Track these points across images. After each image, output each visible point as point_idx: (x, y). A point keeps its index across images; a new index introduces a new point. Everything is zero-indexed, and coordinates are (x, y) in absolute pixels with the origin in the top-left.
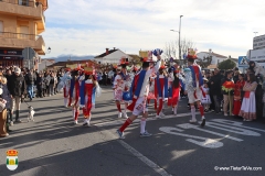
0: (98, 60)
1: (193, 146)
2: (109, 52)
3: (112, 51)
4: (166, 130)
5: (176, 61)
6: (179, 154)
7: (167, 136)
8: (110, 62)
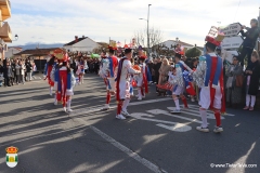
0: (67, 48)
1: (163, 130)
2: (78, 40)
3: (81, 39)
4: (137, 116)
5: (144, 49)
6: (150, 138)
7: (139, 121)
8: (79, 50)
